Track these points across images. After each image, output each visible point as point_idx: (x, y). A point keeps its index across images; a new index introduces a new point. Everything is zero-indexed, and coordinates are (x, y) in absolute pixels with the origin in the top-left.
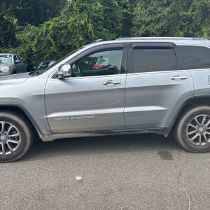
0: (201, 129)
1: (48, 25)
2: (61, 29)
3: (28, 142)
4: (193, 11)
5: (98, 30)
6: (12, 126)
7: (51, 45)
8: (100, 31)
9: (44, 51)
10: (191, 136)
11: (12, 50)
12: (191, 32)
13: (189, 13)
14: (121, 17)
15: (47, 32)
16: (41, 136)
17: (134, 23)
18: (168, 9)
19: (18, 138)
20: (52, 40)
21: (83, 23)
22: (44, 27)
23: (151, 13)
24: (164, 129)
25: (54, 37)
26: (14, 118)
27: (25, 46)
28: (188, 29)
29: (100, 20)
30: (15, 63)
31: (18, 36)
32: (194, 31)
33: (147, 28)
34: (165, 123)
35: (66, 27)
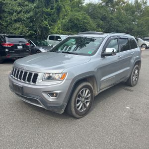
17: (6, 10)
28: (49, 21)
33: (19, 15)
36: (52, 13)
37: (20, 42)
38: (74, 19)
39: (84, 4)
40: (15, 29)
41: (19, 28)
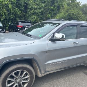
4: (54, 7)
5: (14, 8)
17: (29, 8)
21: (6, 3)
28: (52, 14)
33: (35, 11)
36: (54, 10)
37: (27, 25)
38: (71, 14)
39: (80, 5)
40: (32, 19)
41: (34, 18)
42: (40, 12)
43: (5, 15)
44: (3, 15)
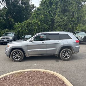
0: (66, 54)
1: (25, 23)
2: (29, 24)
3: (23, 57)
4: (75, 18)
6: (19, 53)
7: (26, 29)
8: (43, 25)
9: (23, 32)
10: (64, 56)
11: (12, 31)
12: (74, 25)
13: (73, 19)
14: (50, 20)
15: (25, 25)
16: (26, 55)
17: (55, 22)
18: (66, 17)
19: (20, 56)
20: (26, 28)
21: (37, 22)
22: (24, 23)
23: (61, 18)
24: (57, 54)
25: (27, 27)
26: (20, 51)
27: (17, 30)
29: (43, 21)
30: (14, 36)
31: (15, 26)
32: (75, 25)
33: (60, 23)
34: (57, 53)
35: (31, 23)
42: (63, 24)
43: (36, 30)
44: (35, 30)
